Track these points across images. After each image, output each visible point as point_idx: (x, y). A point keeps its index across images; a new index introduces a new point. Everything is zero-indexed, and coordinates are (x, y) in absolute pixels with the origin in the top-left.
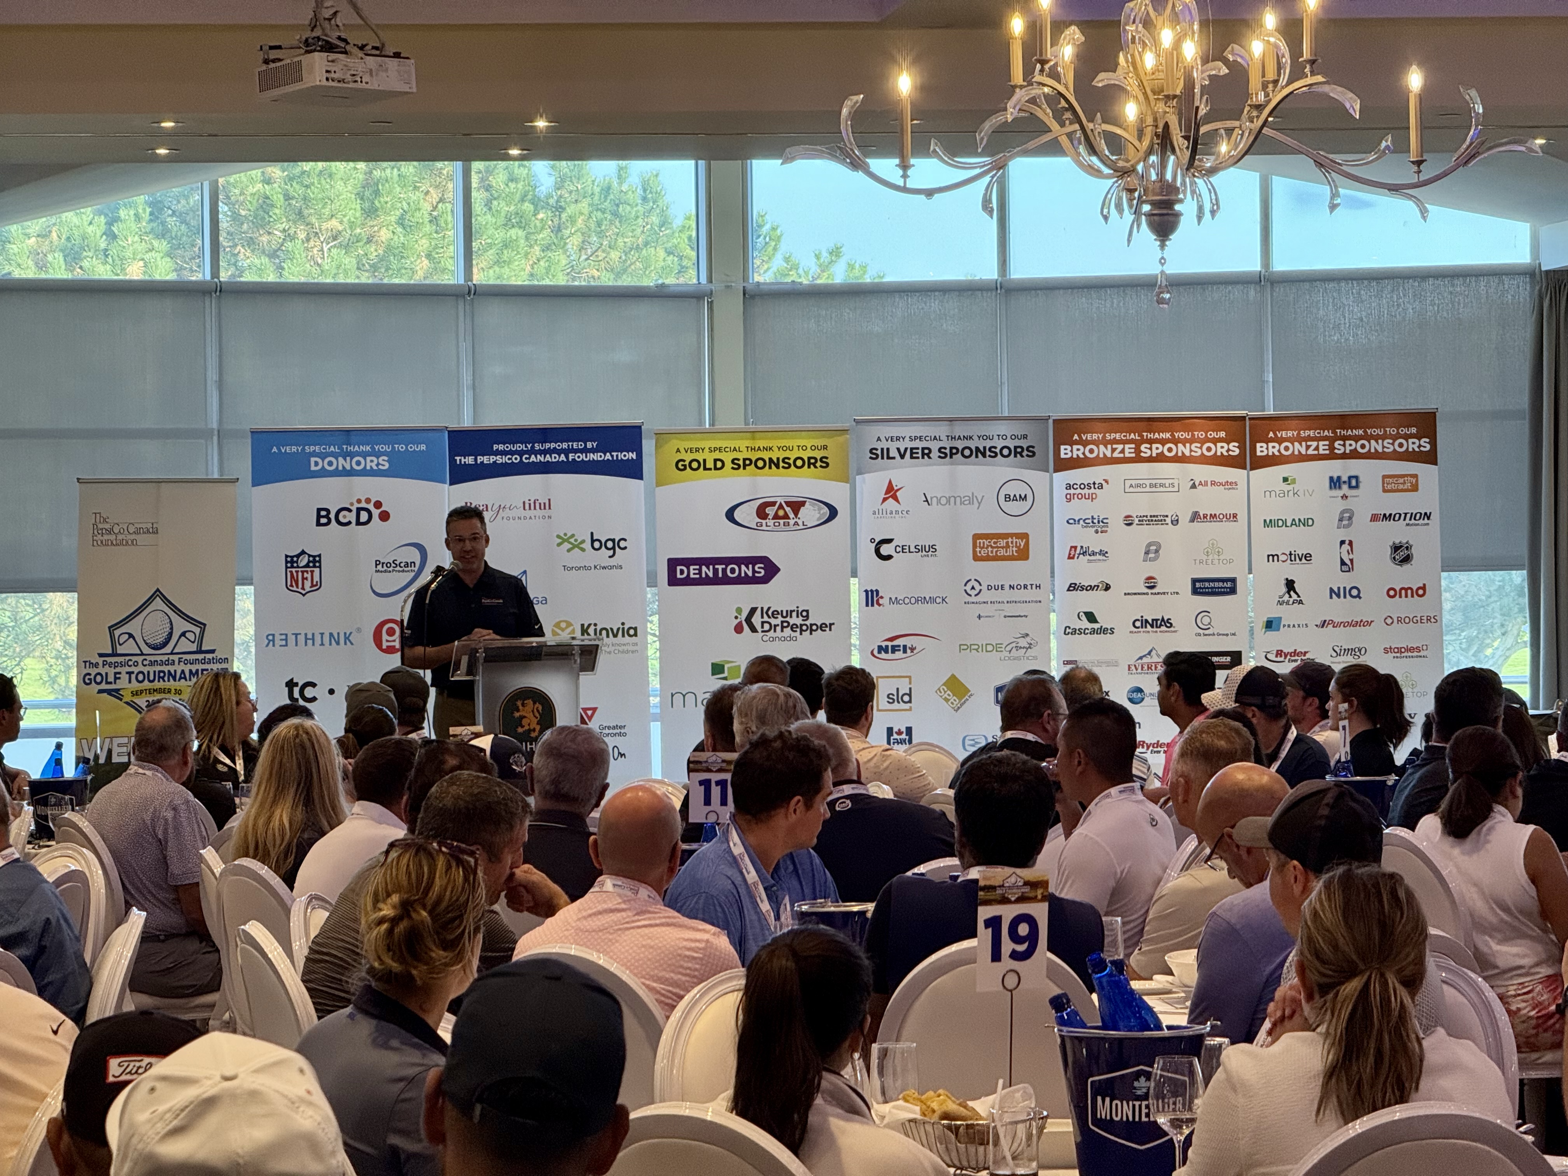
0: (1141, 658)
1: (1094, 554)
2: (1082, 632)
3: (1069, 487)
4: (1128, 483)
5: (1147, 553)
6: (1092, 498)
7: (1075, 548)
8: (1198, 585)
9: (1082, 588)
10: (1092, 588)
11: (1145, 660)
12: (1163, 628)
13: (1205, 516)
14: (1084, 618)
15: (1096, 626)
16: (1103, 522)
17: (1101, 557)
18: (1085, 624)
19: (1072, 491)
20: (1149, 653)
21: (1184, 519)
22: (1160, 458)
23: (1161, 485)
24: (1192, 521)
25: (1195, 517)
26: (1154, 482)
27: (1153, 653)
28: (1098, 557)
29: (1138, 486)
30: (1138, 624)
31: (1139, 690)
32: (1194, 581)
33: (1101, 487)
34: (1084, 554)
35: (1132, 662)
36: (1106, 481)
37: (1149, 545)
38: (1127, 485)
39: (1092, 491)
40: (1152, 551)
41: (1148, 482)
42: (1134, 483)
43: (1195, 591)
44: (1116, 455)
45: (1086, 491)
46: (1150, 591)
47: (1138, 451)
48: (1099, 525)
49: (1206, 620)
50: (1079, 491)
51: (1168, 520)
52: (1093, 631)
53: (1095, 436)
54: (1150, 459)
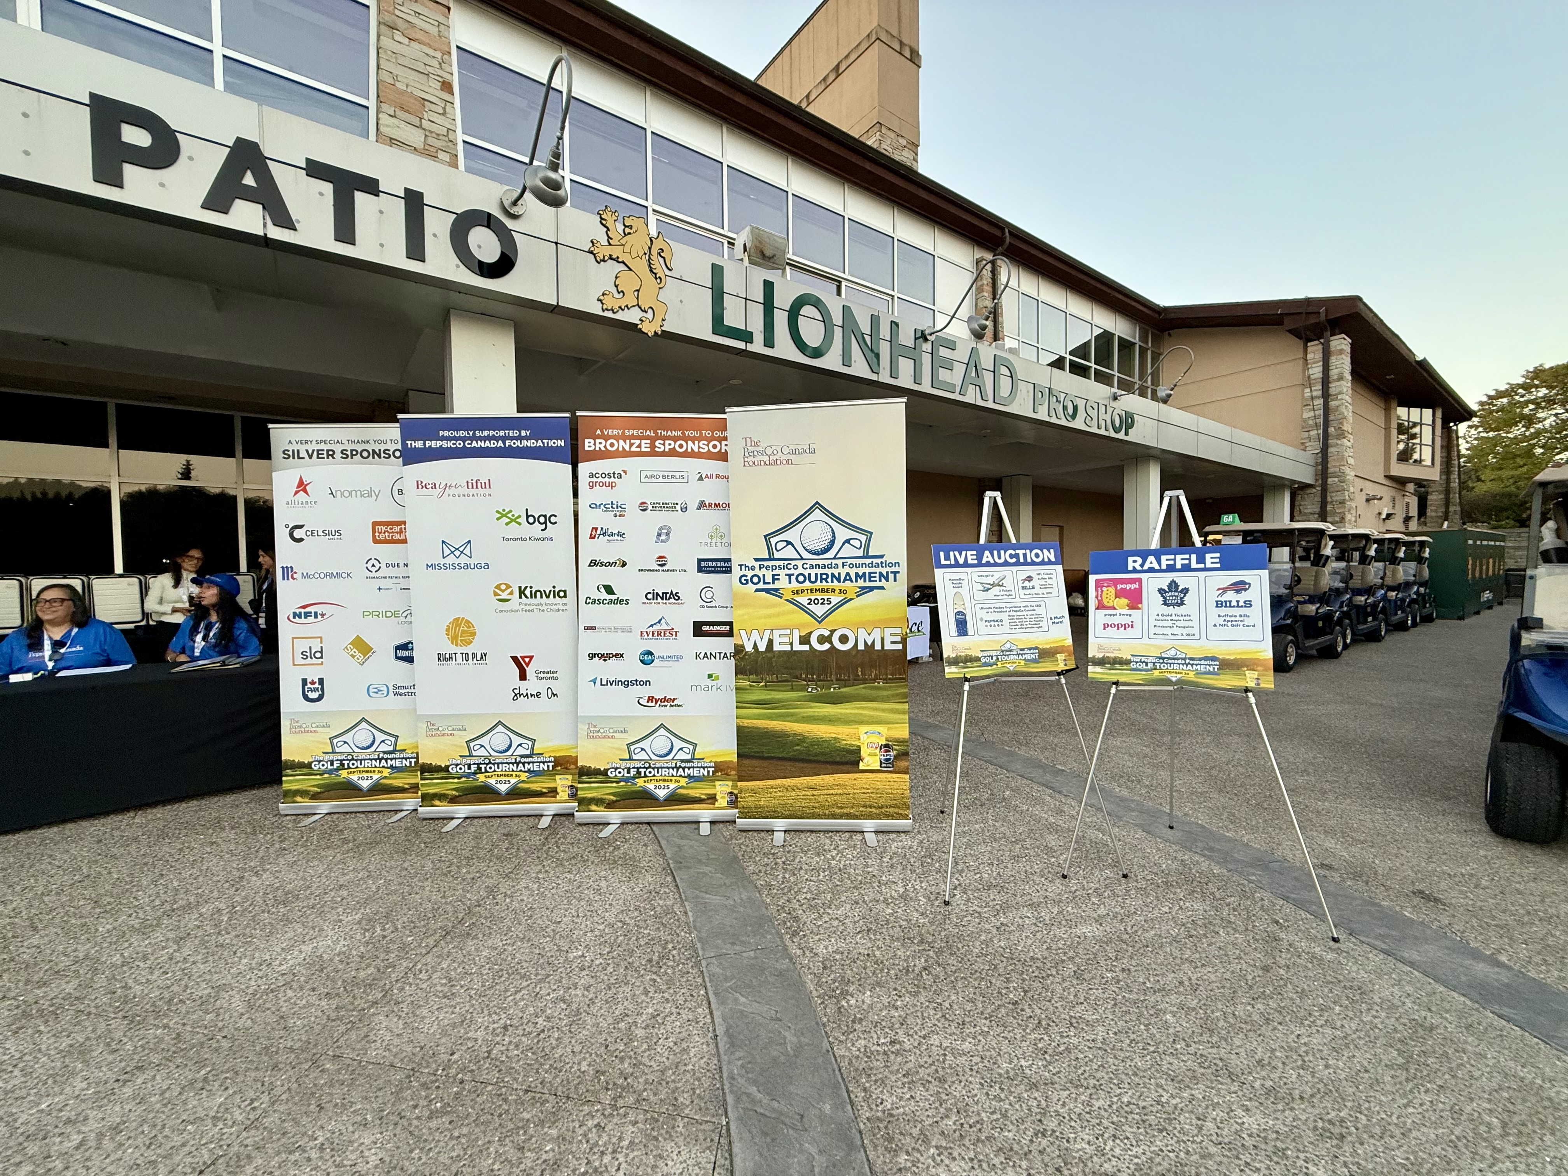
0: (652, 626)
1: (612, 534)
2: (600, 602)
3: (592, 475)
4: (644, 474)
5: (659, 535)
6: (612, 486)
7: (596, 529)
8: (703, 564)
9: (602, 564)
10: (610, 564)
11: (655, 627)
12: (672, 600)
13: (710, 505)
14: (603, 590)
15: (613, 597)
16: (621, 507)
17: (619, 538)
18: (604, 595)
19: (594, 480)
20: (659, 622)
21: (693, 505)
22: (673, 453)
23: (673, 477)
24: (699, 508)
25: (702, 505)
26: (666, 474)
27: (663, 622)
28: (616, 537)
29: (653, 476)
30: (650, 596)
31: (650, 653)
32: (700, 561)
33: (620, 476)
34: (604, 534)
35: (644, 630)
36: (625, 472)
37: (661, 528)
38: (643, 476)
39: (612, 479)
40: (664, 534)
41: (661, 474)
42: (649, 474)
43: (700, 570)
44: (634, 449)
45: (607, 480)
46: (661, 568)
47: (653, 446)
48: (619, 510)
49: (709, 595)
50: (600, 479)
51: (678, 508)
52: (611, 602)
53: (615, 432)
54: (663, 454)
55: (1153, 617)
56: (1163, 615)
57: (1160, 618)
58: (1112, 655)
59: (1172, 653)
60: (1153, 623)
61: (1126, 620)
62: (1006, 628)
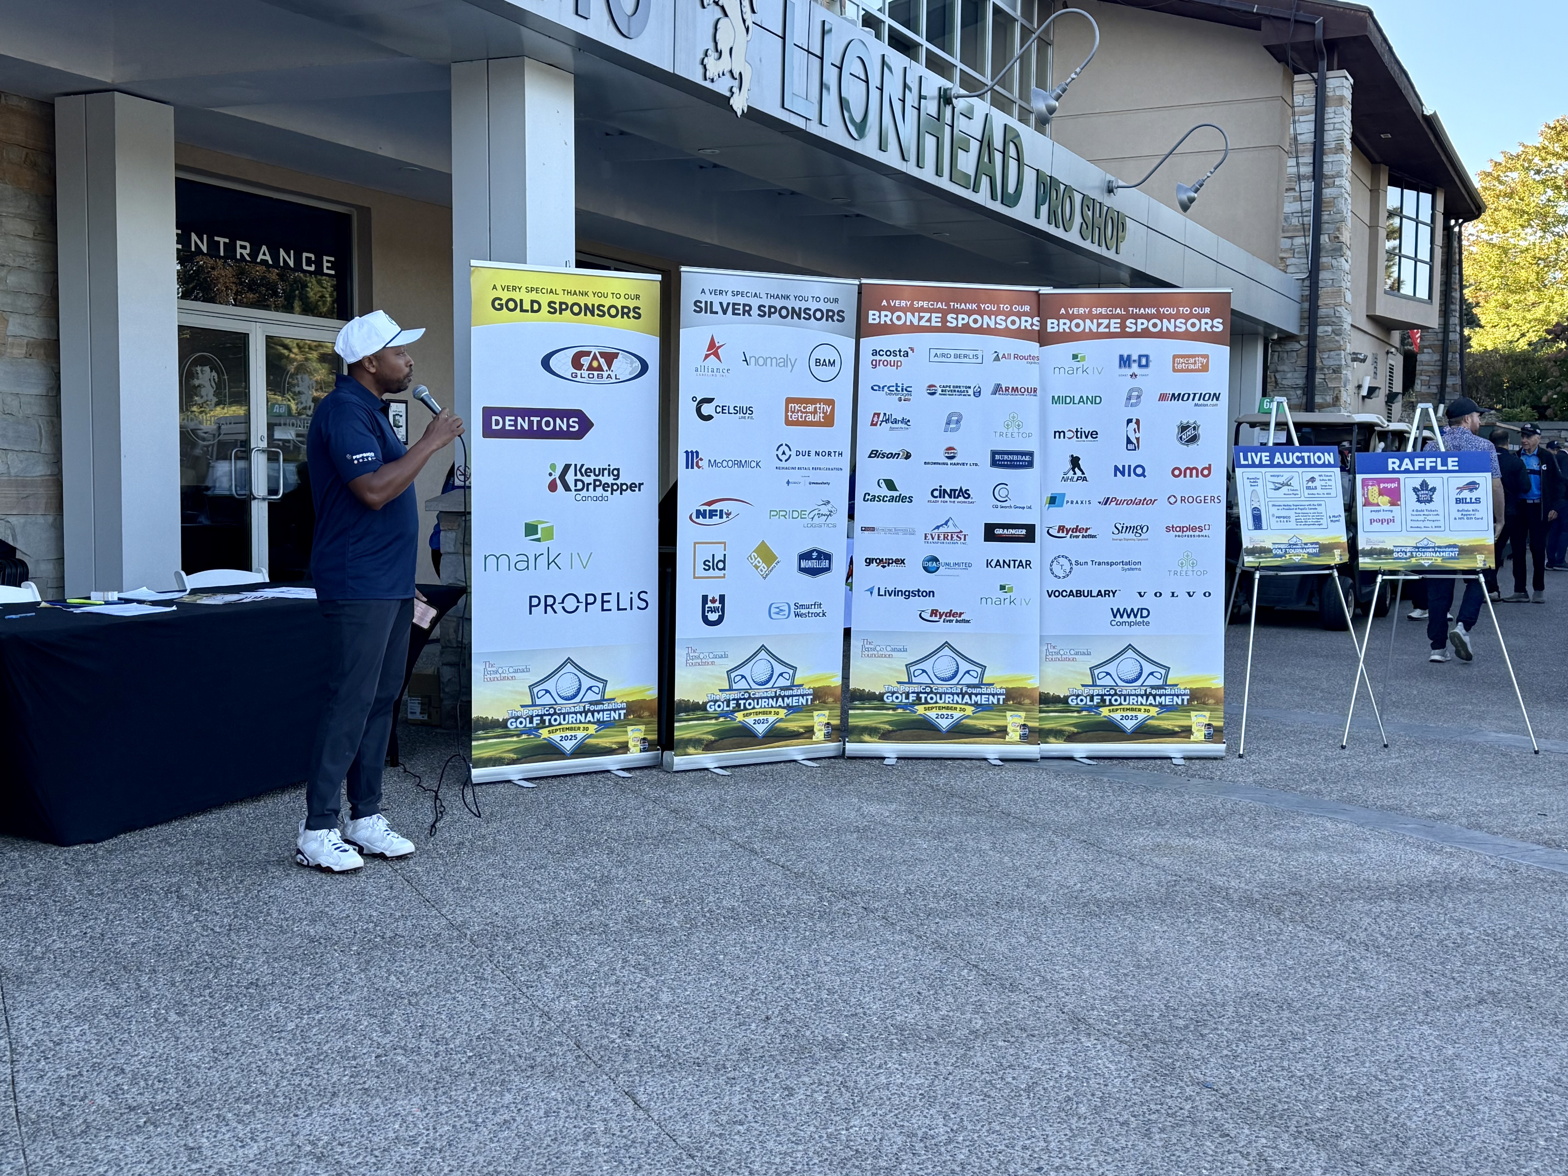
0: (938, 527)
1: (896, 421)
2: (881, 499)
3: (875, 353)
4: (933, 352)
5: (948, 423)
6: (897, 365)
7: (879, 415)
8: (997, 457)
9: (884, 455)
10: (892, 456)
11: (941, 530)
12: (961, 499)
13: (1007, 389)
14: (883, 485)
15: (895, 494)
16: (907, 390)
17: (903, 426)
18: (884, 491)
19: (878, 358)
20: (946, 523)
21: (987, 390)
22: (966, 329)
23: (965, 356)
24: (994, 393)
25: (997, 389)
26: (958, 352)
27: (950, 523)
28: (900, 425)
29: (943, 355)
30: (936, 493)
31: (935, 559)
32: (994, 453)
33: (907, 354)
34: (887, 421)
35: (929, 532)
36: (912, 349)
37: (951, 415)
38: (932, 354)
39: (898, 358)
40: (953, 421)
41: (952, 353)
42: (939, 352)
43: (994, 463)
44: (923, 323)
45: (892, 358)
46: (949, 462)
47: (944, 320)
48: (903, 392)
49: (1004, 493)
50: (885, 358)
51: (971, 392)
52: (892, 499)
53: (903, 303)
54: (956, 330)
55: (1409, 512)
56: (1417, 511)
57: (1415, 513)
58: (1378, 547)
59: (1425, 542)
60: (1409, 518)
61: (1388, 516)
62: (1293, 524)
